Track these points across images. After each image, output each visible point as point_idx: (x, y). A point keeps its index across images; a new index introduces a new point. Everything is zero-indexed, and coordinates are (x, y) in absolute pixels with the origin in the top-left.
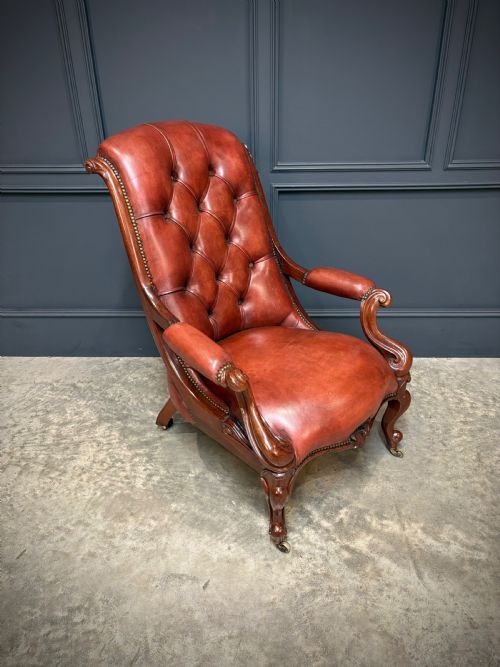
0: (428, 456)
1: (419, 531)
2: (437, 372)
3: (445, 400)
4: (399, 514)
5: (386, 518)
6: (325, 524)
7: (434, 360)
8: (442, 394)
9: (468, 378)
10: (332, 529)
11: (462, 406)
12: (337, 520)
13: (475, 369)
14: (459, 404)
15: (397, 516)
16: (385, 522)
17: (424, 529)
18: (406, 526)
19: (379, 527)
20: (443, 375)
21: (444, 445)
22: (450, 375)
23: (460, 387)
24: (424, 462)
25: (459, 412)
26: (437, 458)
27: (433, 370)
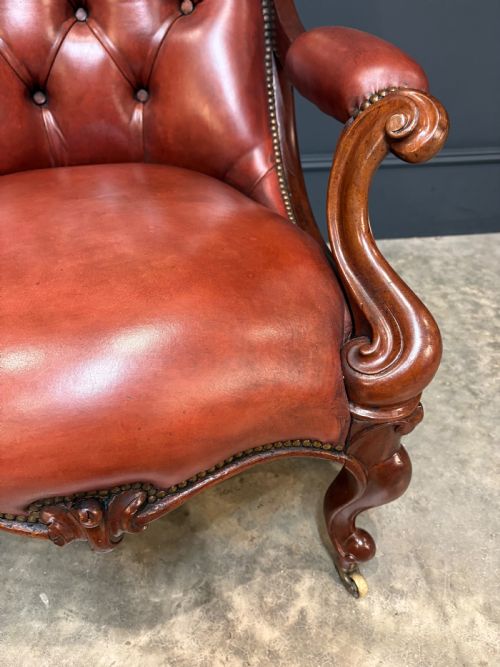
0: (450, 420)
1: (480, 619)
2: (426, 261)
3: (452, 306)
4: (427, 576)
5: (402, 594)
6: (267, 633)
7: (416, 241)
8: (444, 296)
9: (478, 267)
10: (282, 647)
11: (480, 315)
12: (293, 614)
13: (483, 252)
14: (475, 311)
15: (422, 583)
16: (401, 605)
17: (487, 610)
18: (449, 609)
19: (390, 622)
20: (436, 264)
21: (474, 394)
22: (447, 264)
23: (468, 282)
24: (448, 434)
25: (480, 327)
26: (469, 425)
27: (419, 257)
